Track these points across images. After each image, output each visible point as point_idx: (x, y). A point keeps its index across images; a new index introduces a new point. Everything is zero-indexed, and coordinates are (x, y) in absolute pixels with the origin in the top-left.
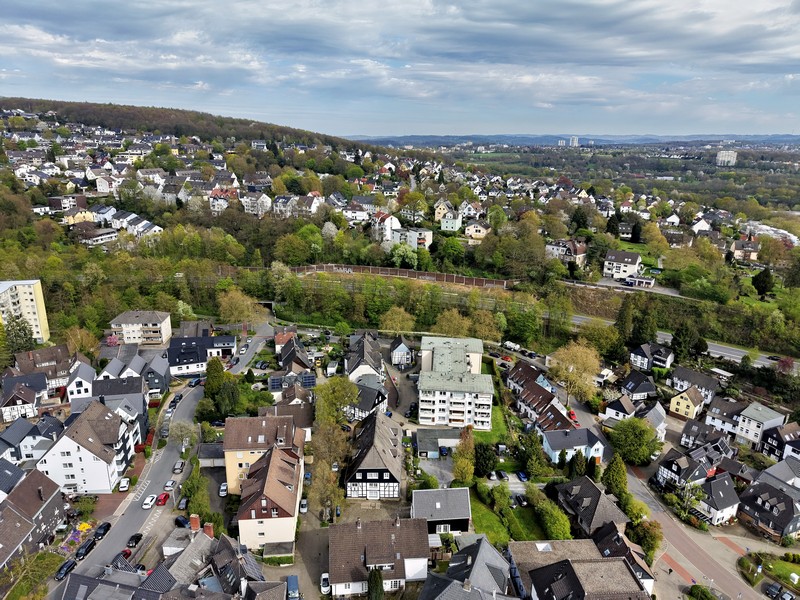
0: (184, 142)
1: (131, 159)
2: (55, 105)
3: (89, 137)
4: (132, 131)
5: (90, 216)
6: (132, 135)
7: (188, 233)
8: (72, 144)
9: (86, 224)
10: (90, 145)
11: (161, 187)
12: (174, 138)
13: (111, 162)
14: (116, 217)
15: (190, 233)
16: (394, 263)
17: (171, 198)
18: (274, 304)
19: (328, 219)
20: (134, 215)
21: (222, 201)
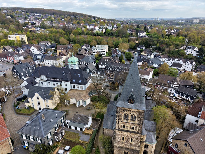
1: (43, 20)
6: (43, 15)
8: (30, 17)
9: (34, 30)
10: (34, 17)
11: (49, 23)
12: (53, 15)
13: (39, 20)
15: (54, 29)
16: (96, 35)
17: (51, 25)
18: (71, 42)
19: (83, 27)
20: (44, 29)
21: (62, 26)
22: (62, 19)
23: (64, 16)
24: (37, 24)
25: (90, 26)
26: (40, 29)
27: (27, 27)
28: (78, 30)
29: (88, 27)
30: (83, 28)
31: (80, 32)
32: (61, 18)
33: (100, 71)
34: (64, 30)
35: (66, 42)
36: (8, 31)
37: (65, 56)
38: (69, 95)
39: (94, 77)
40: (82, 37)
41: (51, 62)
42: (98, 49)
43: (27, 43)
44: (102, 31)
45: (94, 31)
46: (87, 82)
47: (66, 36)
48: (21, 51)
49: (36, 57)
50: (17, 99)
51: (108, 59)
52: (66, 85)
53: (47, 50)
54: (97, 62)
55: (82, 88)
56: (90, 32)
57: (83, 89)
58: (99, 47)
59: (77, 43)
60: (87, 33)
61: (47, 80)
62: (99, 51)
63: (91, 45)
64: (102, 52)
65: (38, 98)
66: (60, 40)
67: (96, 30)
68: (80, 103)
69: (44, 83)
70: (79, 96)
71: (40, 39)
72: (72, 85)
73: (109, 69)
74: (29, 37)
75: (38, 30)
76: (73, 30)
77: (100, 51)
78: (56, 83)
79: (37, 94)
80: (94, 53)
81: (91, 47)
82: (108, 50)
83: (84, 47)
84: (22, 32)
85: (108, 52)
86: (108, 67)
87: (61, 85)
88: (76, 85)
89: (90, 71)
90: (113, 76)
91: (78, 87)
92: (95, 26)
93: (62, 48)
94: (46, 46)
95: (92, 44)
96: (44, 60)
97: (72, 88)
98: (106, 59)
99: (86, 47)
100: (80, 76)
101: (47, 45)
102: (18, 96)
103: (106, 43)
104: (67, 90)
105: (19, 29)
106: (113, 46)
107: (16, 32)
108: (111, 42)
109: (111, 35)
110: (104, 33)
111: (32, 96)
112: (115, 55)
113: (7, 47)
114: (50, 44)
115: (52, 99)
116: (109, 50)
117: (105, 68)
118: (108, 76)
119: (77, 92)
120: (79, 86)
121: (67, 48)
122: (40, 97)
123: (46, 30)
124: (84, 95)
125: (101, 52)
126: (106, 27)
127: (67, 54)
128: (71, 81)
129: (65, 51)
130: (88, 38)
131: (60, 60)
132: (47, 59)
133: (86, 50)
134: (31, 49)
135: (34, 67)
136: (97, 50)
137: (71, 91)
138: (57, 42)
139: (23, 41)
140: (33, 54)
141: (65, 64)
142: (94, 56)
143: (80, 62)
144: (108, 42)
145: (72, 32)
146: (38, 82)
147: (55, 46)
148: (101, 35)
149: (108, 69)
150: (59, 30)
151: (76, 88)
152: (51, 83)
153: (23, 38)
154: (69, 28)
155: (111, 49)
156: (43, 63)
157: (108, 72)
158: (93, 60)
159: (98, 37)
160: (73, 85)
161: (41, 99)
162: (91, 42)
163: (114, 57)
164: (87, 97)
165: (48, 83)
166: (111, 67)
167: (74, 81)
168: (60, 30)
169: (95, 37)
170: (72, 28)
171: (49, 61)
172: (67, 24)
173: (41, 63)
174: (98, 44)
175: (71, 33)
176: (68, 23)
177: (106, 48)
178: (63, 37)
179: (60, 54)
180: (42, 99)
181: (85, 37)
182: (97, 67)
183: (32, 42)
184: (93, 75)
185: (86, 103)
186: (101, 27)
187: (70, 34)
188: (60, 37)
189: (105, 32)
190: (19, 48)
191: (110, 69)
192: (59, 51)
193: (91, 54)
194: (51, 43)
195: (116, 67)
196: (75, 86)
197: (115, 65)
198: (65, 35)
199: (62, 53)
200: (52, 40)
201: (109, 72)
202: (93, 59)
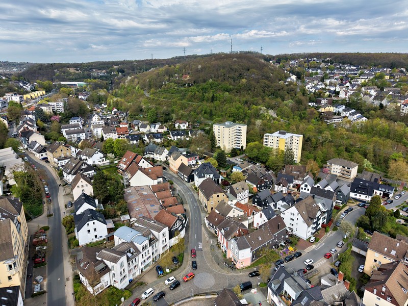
0: (395, 72)
1: (361, 81)
2: (331, 55)
3: (343, 70)
4: (366, 66)
5: (332, 109)
6: (365, 68)
7: (382, 123)
8: (333, 74)
9: (329, 112)
10: (342, 74)
11: (373, 97)
12: (389, 69)
13: (350, 83)
14: (344, 110)
17: (377, 103)
20: (354, 111)
24: (342, 95)
27: (318, 102)
75: (339, 112)
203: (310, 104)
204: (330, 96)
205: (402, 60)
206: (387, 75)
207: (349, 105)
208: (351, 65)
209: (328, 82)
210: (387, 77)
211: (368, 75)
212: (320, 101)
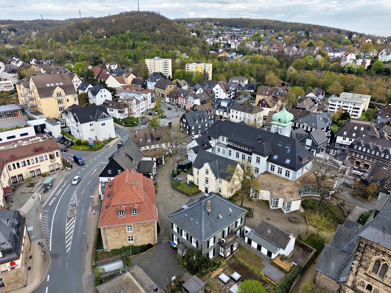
0: (267, 32)
1: (245, 38)
3: (231, 31)
5: (228, 55)
6: (246, 30)
9: (225, 57)
10: (230, 34)
11: (253, 45)
12: (263, 30)
15: (261, 57)
16: (344, 71)
17: (257, 49)
18: (286, 83)
19: (320, 54)
20: (242, 55)
21: (276, 50)
22: (279, 38)
23: (285, 31)
24: (233, 46)
25: (334, 51)
26: (235, 56)
27: (217, 51)
28: (306, 60)
29: (332, 54)
30: (319, 57)
31: (309, 65)
32: (277, 35)
33: (337, 149)
34: (278, 59)
35: (276, 82)
36: (188, 57)
37: (269, 107)
38: (259, 181)
39: (319, 158)
40: (312, 75)
41: (241, 114)
42: (342, 102)
43: (210, 78)
44: (364, 63)
45: (343, 64)
46: (301, 166)
47: (280, 70)
48: (199, 90)
49: (219, 102)
50: (179, 165)
51: (365, 126)
52: (259, 162)
53: (239, 94)
54: (335, 128)
55: (288, 176)
56: (332, 65)
57: (290, 178)
58: (346, 99)
59: (299, 85)
60: (325, 67)
61: (228, 146)
62: (345, 107)
63: (328, 91)
64: (352, 110)
65: (207, 172)
66: (267, 77)
67: (348, 61)
68: (277, 203)
69: (221, 149)
70: (279, 189)
71: (232, 73)
72: (270, 164)
73: (360, 149)
74: (215, 69)
75: (232, 57)
76: (297, 58)
77: (347, 107)
78: (241, 154)
79: (207, 166)
80: (330, 108)
81: (328, 95)
82: (369, 107)
83: (311, 95)
84: (207, 59)
85: (368, 111)
86: (359, 144)
87: (250, 160)
88: (277, 167)
89: (314, 145)
90: (366, 166)
91: (280, 172)
92: (349, 52)
93: (267, 93)
94: (240, 85)
95: (330, 89)
96: (230, 111)
97: (269, 170)
98: (359, 126)
99: (316, 95)
100: (289, 150)
101: (241, 83)
102: (180, 161)
103: (368, 90)
104: (258, 171)
105: (205, 54)
106: (385, 99)
107: (199, 59)
108: (381, 90)
109: (384, 75)
110: (366, 68)
111: (200, 167)
112: (385, 121)
113: (181, 82)
114: (246, 82)
115: (229, 180)
116: (371, 106)
117: (352, 146)
118: (355, 164)
119: (277, 180)
120: (284, 170)
121: (276, 93)
122: (210, 172)
123: (245, 57)
124: (289, 189)
125: (348, 109)
126: (375, 55)
127: (274, 104)
128: (270, 156)
129: (271, 97)
130: (326, 76)
131: (258, 114)
132: (235, 110)
133: (313, 100)
134: (214, 89)
135: (213, 119)
136: (341, 104)
137: (266, 175)
138: (261, 80)
139: (206, 75)
140: (216, 98)
141: (265, 122)
142: (329, 116)
143: (295, 124)
144: (372, 89)
145: (294, 63)
146: (213, 146)
147: (255, 87)
148: (359, 73)
149: (358, 148)
150: (268, 58)
151: (276, 172)
152: (234, 152)
153: (207, 68)
154: (289, 56)
155: (377, 105)
156: (227, 115)
157: (355, 155)
158: (325, 124)
159: (349, 76)
160: (272, 165)
161: (211, 176)
162: (330, 85)
163: (382, 125)
164: (294, 195)
165: (228, 152)
166: (367, 147)
167: (275, 157)
168: (270, 58)
169: (341, 75)
170: (296, 55)
171: (239, 112)
172: (286, 46)
173: (225, 115)
174: (347, 90)
175: (290, 65)
176: (290, 44)
177: (364, 103)
178: (274, 71)
179: (260, 102)
180: (213, 175)
181: (319, 74)
182: (333, 138)
183: (219, 77)
184: (318, 155)
185: (289, 206)
186: (362, 54)
187: (287, 67)
188: (268, 72)
189: (369, 67)
190: (197, 86)
191: (364, 150)
192: (259, 98)
193: (325, 110)
194: (249, 82)
195: (380, 148)
196: (275, 168)
197: (378, 144)
198: (277, 67)
199: (265, 101)
200: (252, 76)
201: (360, 156)
202: (325, 120)
203: (211, 52)
204: (224, 47)
205: (271, 24)
206: (262, 34)
207: (238, 52)
208: (236, 27)
209: (221, 38)
210: (262, 36)
211: (249, 34)
212: (218, 50)
